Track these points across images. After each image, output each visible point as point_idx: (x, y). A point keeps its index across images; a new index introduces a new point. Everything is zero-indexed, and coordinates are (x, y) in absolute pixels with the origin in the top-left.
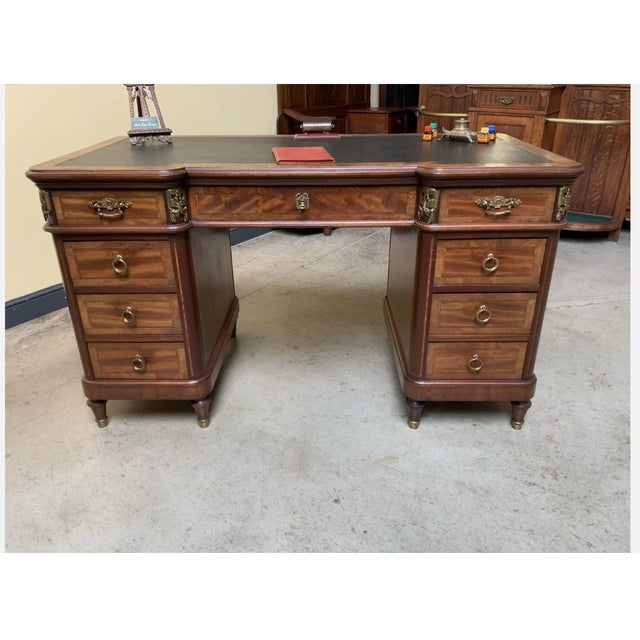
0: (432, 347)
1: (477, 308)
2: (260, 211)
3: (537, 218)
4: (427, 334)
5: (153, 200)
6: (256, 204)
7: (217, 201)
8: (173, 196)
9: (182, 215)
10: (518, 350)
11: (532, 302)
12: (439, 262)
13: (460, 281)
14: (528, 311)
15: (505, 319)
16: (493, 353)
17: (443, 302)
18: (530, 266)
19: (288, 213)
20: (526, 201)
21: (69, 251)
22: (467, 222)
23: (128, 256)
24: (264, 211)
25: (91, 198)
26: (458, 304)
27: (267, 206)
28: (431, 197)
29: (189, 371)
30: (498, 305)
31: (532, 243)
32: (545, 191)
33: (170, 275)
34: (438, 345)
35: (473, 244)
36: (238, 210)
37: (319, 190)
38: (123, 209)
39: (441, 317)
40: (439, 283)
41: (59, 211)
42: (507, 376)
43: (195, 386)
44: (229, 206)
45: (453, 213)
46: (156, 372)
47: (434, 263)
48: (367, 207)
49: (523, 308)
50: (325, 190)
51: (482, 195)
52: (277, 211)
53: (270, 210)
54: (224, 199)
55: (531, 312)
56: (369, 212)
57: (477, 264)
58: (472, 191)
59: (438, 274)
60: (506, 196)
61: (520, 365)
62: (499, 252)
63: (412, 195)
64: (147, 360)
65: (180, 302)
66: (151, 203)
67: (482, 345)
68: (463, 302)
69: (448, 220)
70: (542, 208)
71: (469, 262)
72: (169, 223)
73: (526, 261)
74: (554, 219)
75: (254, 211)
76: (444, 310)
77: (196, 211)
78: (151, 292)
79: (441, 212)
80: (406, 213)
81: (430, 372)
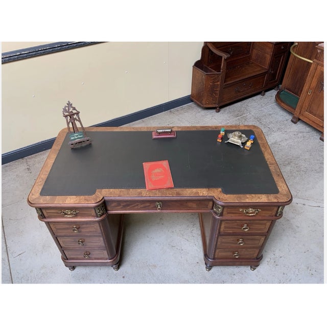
0: (218, 250)
1: (239, 240)
2: (139, 207)
3: (268, 215)
4: (216, 247)
5: (89, 210)
6: (137, 205)
7: (119, 205)
8: (99, 209)
9: (103, 213)
10: (255, 251)
11: (263, 238)
12: (223, 226)
13: (231, 232)
14: (261, 241)
15: (251, 243)
16: (244, 252)
20: (263, 210)
21: (51, 225)
22: (236, 216)
23: (79, 226)
25: (60, 210)
26: (231, 239)
27: (142, 206)
28: (219, 208)
29: (109, 257)
30: (248, 239)
31: (265, 222)
32: (272, 207)
33: (99, 231)
34: (220, 250)
35: (238, 221)
36: (129, 207)
37: (167, 201)
39: (222, 242)
41: (45, 214)
42: (250, 258)
43: (112, 262)
44: (125, 206)
45: (228, 213)
46: (94, 258)
47: (220, 227)
49: (259, 240)
50: (170, 201)
52: (147, 207)
53: (144, 207)
54: (122, 204)
57: (240, 228)
58: (239, 207)
59: (222, 229)
60: (254, 209)
62: (249, 224)
63: (211, 203)
65: (104, 239)
68: (233, 238)
69: (227, 215)
70: (271, 212)
71: (235, 226)
72: (97, 217)
73: (262, 227)
74: (276, 216)
75: (136, 207)
76: (224, 240)
77: (109, 208)
78: (90, 236)
79: (224, 213)
80: (207, 208)
81: (216, 256)
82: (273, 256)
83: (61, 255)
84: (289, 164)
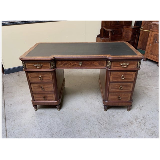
0: (110, 94)
1: (120, 86)
2: (71, 65)
3: (133, 68)
4: (109, 92)
5: (48, 64)
6: (70, 64)
7: (62, 64)
8: (52, 63)
9: (54, 67)
10: (129, 95)
11: (132, 85)
12: (111, 77)
13: (116, 81)
14: (131, 87)
15: (126, 88)
16: (123, 95)
17: (112, 85)
18: (132, 77)
19: (77, 66)
20: (131, 64)
21: (29, 75)
22: (117, 68)
23: (42, 75)
25: (34, 64)
26: (116, 85)
27: (72, 64)
28: (109, 63)
29: (55, 99)
30: (124, 86)
31: (132, 73)
32: (135, 62)
33: (51, 79)
34: (111, 94)
35: (119, 73)
36: (66, 65)
37: (84, 61)
38: (41, 66)
39: (112, 88)
40: (111, 81)
41: (27, 66)
42: (126, 100)
43: (57, 102)
44: (64, 64)
45: (114, 66)
46: (48, 99)
47: (110, 77)
49: (130, 86)
50: (86, 61)
51: (121, 63)
52: (75, 66)
53: (73, 65)
54: (63, 63)
55: (132, 87)
57: (120, 77)
58: (119, 62)
59: (111, 79)
60: (126, 63)
61: (129, 98)
62: (125, 75)
63: (105, 62)
64: (46, 97)
65: (53, 85)
67: (121, 94)
68: (117, 85)
69: (113, 68)
70: (134, 66)
71: (118, 77)
72: (51, 69)
73: (131, 77)
74: (137, 68)
75: (70, 65)
76: (112, 87)
77: (57, 66)
78: (47, 83)
79: (112, 66)
80: (104, 66)
81: (109, 99)
82: (139, 106)
83: (32, 99)
84: (143, 74)
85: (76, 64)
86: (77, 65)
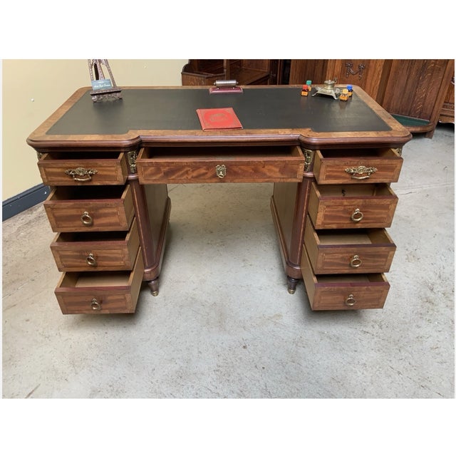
1: (352, 257)
2: (189, 177)
3: (388, 180)
5: (113, 169)
6: (187, 172)
8: (132, 156)
16: (364, 293)
19: (211, 178)
24: (192, 177)
32: (394, 162)
35: (346, 202)
36: (174, 177)
38: (91, 175)
44: (167, 174)
48: (268, 174)
51: (350, 166)
52: (202, 177)
53: (197, 177)
54: (163, 170)
56: (270, 177)
60: (367, 166)
62: (364, 208)
63: (301, 166)
66: (112, 171)
69: (325, 182)
75: (185, 176)
85: (206, 173)
86: (209, 175)
